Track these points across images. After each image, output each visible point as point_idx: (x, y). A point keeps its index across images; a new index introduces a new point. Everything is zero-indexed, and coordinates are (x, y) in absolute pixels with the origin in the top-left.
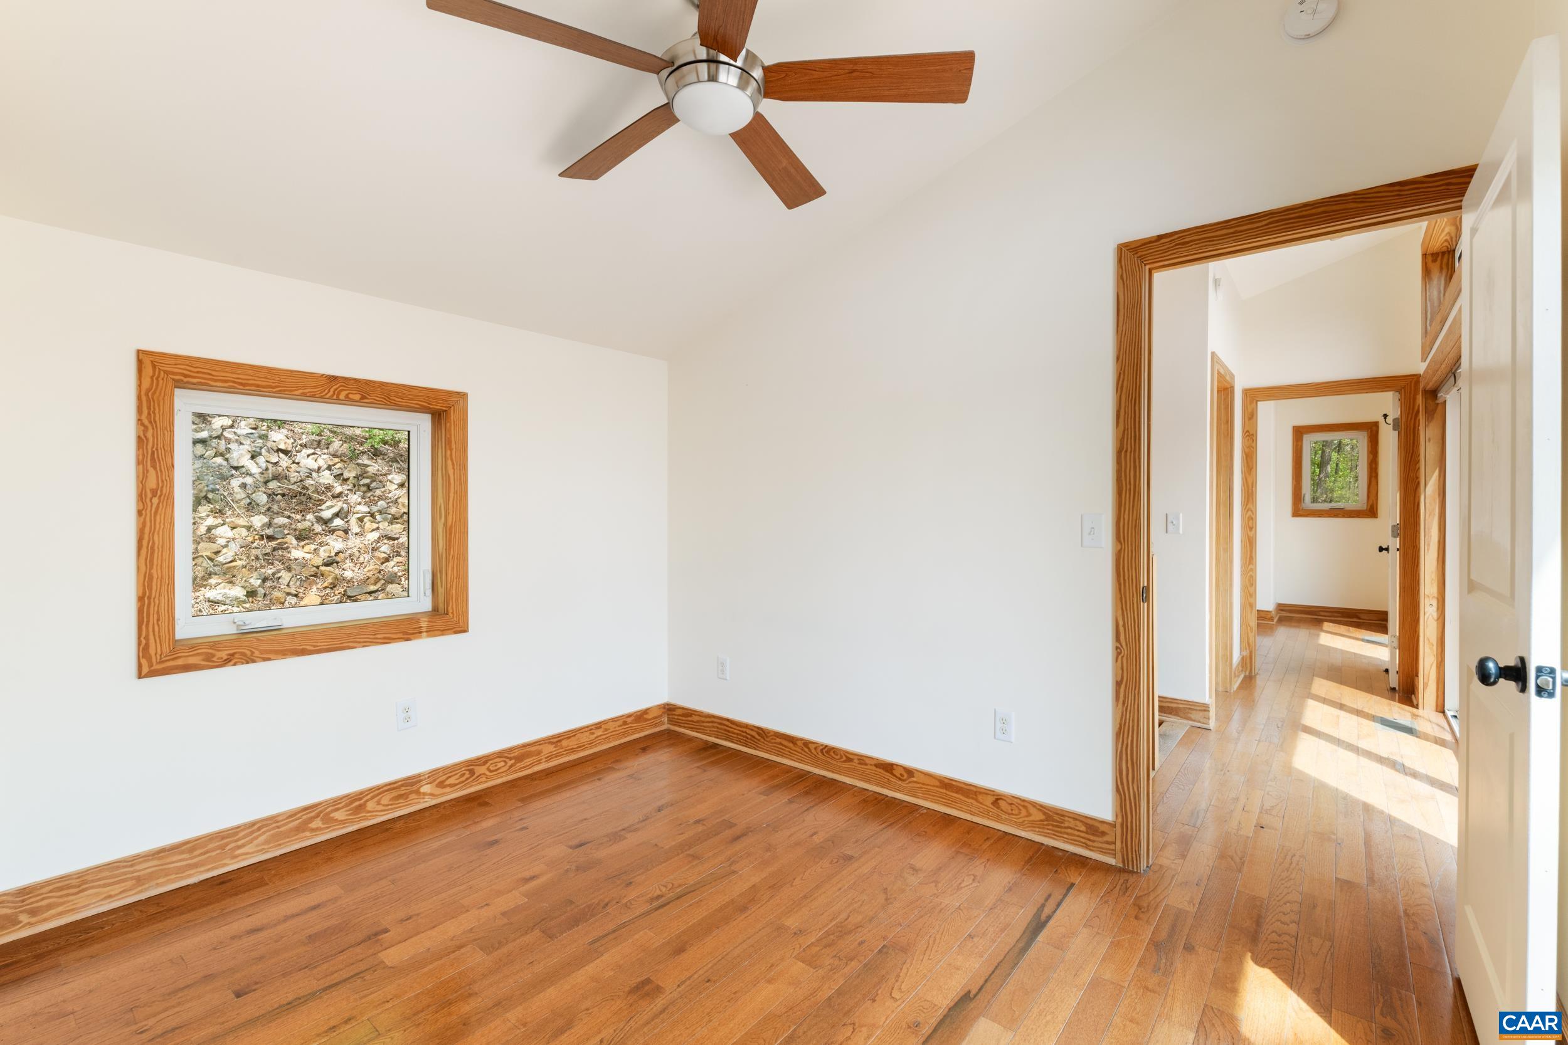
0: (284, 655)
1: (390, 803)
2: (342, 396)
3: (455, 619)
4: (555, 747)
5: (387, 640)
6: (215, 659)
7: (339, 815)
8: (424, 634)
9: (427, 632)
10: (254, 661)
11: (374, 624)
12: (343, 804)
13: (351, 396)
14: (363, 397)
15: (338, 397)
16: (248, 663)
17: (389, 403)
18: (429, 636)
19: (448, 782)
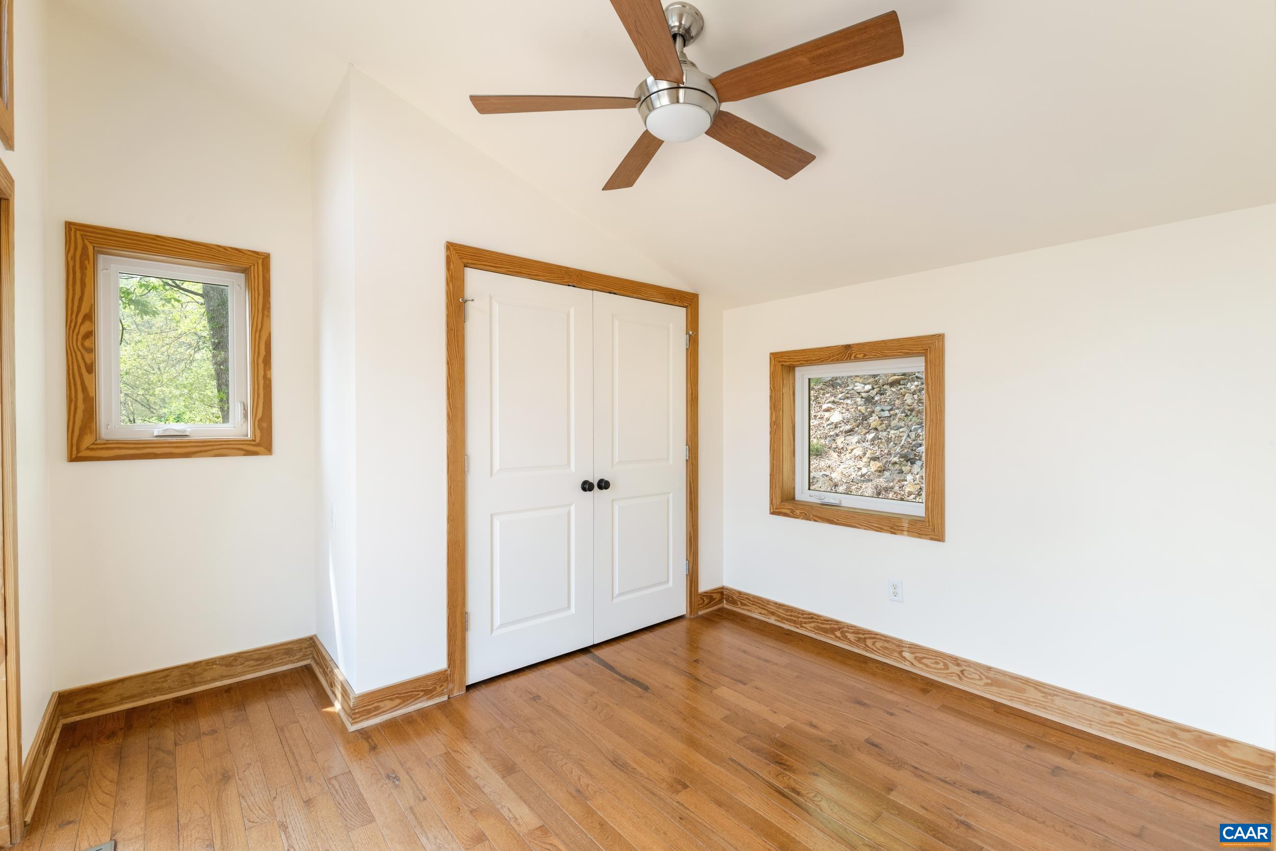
0: (823, 521)
1: (880, 648)
2: (852, 358)
3: (931, 528)
4: (1043, 697)
5: (880, 529)
6: (795, 513)
7: (851, 636)
8: (906, 533)
9: (907, 531)
10: (810, 520)
11: (871, 515)
12: (852, 631)
13: (858, 356)
14: (865, 355)
15: (850, 358)
16: (807, 520)
17: (880, 356)
18: (909, 535)
19: (925, 661)
